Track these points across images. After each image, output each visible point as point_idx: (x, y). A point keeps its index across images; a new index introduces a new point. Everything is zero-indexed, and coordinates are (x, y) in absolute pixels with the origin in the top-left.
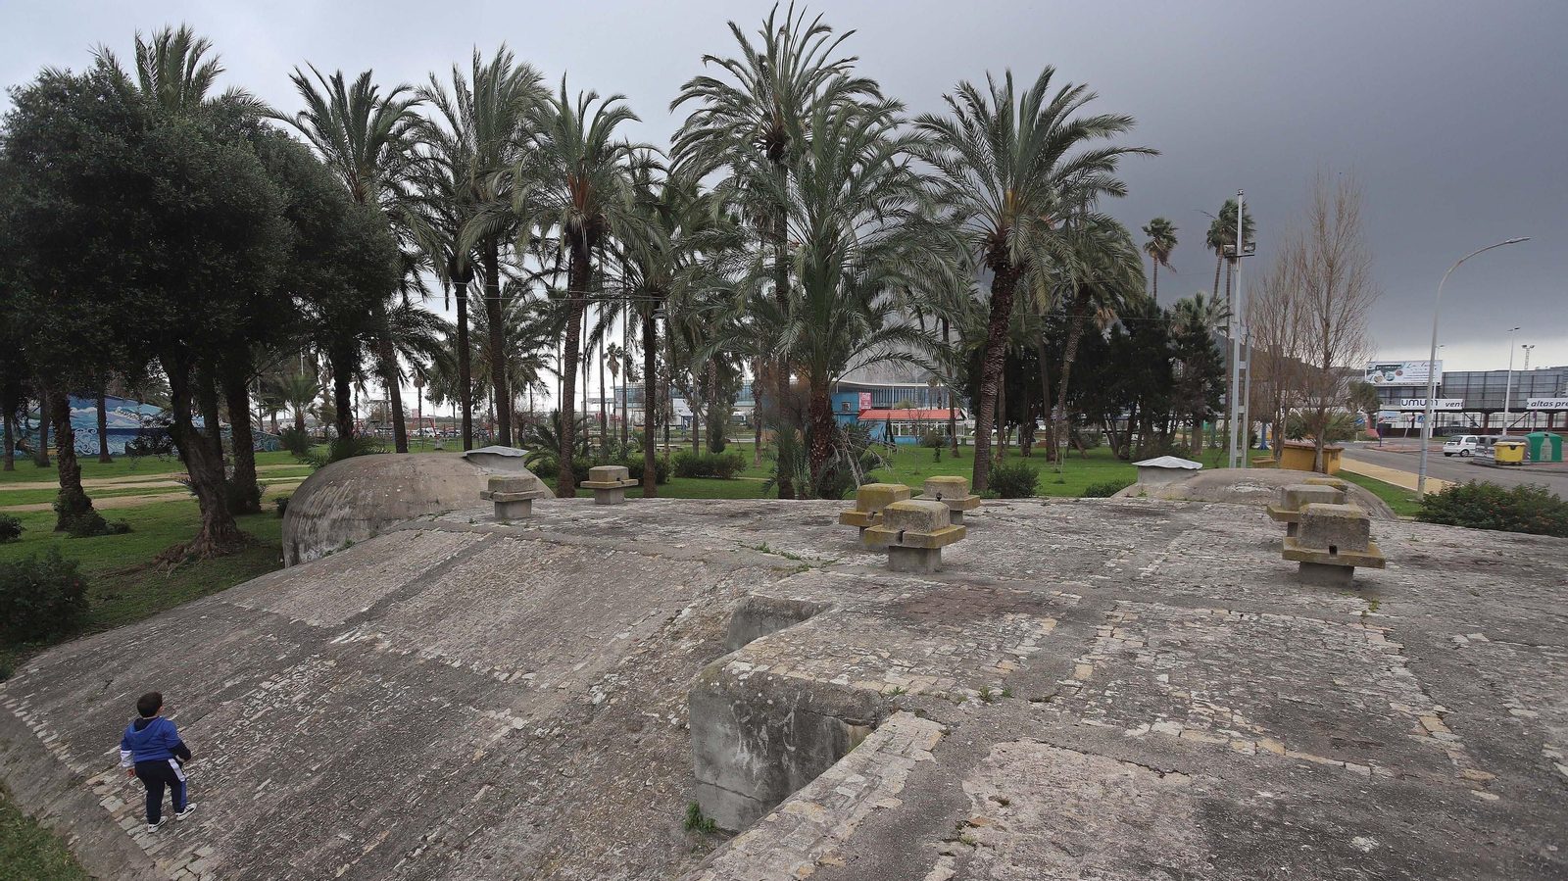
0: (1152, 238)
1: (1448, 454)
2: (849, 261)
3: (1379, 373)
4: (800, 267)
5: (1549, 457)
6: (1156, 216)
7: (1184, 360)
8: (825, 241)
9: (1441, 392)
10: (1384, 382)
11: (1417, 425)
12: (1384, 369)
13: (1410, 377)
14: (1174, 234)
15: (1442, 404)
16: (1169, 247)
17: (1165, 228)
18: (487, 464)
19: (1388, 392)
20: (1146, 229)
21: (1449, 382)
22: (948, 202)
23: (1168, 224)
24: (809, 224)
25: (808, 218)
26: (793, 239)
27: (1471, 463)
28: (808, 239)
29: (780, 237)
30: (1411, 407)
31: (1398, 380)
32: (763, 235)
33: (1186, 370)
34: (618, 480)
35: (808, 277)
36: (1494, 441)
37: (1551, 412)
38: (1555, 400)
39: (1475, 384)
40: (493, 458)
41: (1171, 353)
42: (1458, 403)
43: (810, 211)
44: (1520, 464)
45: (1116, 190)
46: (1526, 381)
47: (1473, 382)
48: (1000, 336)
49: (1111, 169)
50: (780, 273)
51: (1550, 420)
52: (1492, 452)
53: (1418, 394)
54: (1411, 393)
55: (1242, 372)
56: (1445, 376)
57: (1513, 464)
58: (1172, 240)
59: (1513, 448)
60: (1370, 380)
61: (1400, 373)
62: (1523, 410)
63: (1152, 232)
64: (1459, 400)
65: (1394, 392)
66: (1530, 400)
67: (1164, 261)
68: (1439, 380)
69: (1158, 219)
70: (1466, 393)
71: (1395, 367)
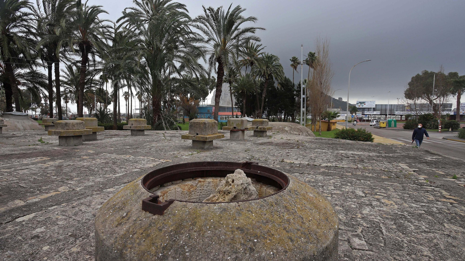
0: (293, 63)
1: (371, 125)
3: (360, 104)
5: (394, 126)
7: (298, 97)
9: (374, 109)
10: (361, 107)
11: (369, 119)
12: (361, 103)
13: (367, 105)
14: (299, 61)
15: (375, 113)
16: (297, 65)
17: (296, 60)
18: (8, 117)
19: (362, 110)
20: (291, 60)
21: (377, 107)
23: (297, 58)
27: (375, 128)
30: (367, 114)
31: (364, 106)
34: (52, 123)
36: (380, 121)
37: (401, 115)
38: (402, 112)
39: (384, 108)
40: (11, 115)
41: (295, 95)
42: (378, 112)
44: (385, 128)
46: (396, 107)
47: (383, 107)
48: (220, 83)
49: (254, 33)
51: (401, 118)
52: (379, 124)
53: (370, 110)
54: (368, 110)
55: (304, 98)
56: (376, 105)
57: (384, 128)
58: (298, 63)
59: (383, 123)
60: (357, 106)
61: (365, 104)
62: (395, 115)
63: (292, 61)
64: (379, 112)
65: (364, 109)
66: (396, 112)
67: (296, 69)
68: (374, 106)
69: (294, 57)
70: (381, 110)
71: (364, 103)
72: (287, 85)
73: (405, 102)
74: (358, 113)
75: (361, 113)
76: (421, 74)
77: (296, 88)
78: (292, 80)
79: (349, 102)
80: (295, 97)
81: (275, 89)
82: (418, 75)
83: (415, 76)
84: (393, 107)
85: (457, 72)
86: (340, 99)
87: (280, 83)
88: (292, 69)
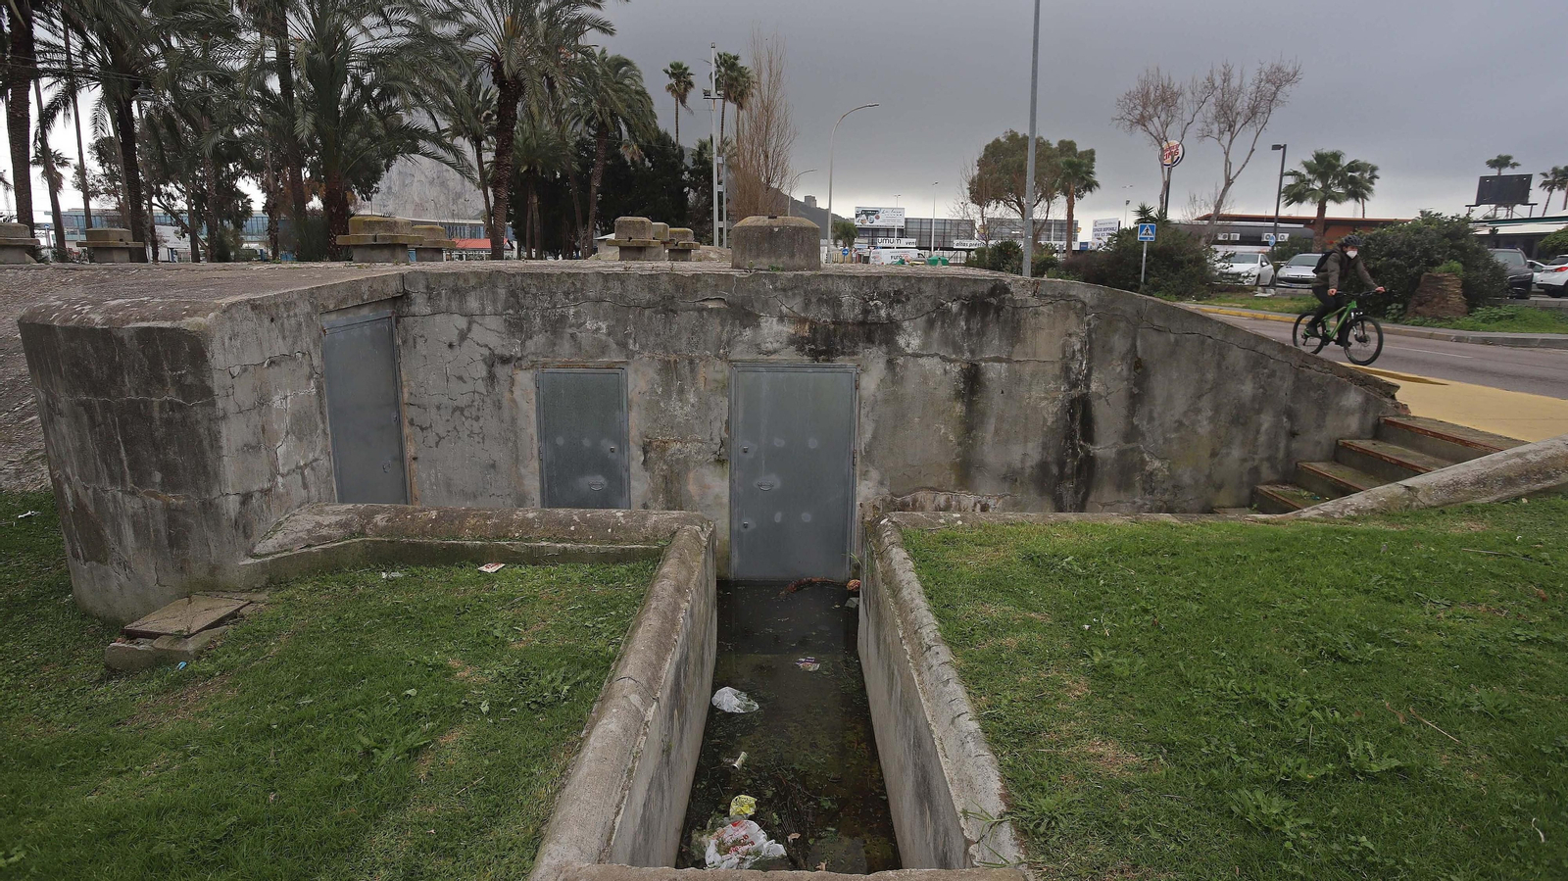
0: (673, 81)
2: (354, 63)
3: (864, 216)
4: (303, 63)
6: (672, 61)
7: (696, 190)
8: (329, 39)
9: (902, 233)
10: (867, 224)
12: (866, 213)
13: (884, 221)
14: (692, 78)
15: (903, 242)
16: (686, 90)
17: (682, 73)
19: (870, 233)
20: (667, 72)
21: (910, 226)
22: (450, 19)
23: (686, 69)
24: (311, 22)
25: (309, 16)
26: (295, 35)
28: (310, 35)
29: (279, 30)
30: (884, 244)
31: (877, 223)
32: (259, 26)
33: (698, 198)
35: (313, 73)
37: (968, 251)
38: (968, 242)
39: (925, 228)
41: (685, 184)
42: (913, 242)
43: (311, 9)
45: (604, 28)
46: (953, 227)
47: (923, 226)
48: (507, 146)
50: (283, 67)
53: (890, 233)
54: (885, 233)
55: (720, 195)
56: (907, 221)
58: (690, 84)
60: (857, 224)
61: (878, 218)
62: (952, 249)
63: (672, 75)
64: (915, 240)
65: (874, 233)
66: (956, 242)
67: (683, 102)
68: (902, 224)
69: (677, 64)
70: (920, 236)
71: (875, 212)
72: (663, 150)
73: (973, 211)
74: (860, 241)
75: (867, 241)
76: (1003, 140)
77: (688, 161)
78: (674, 139)
79: (834, 211)
80: (686, 189)
81: (626, 162)
82: (998, 140)
83: (990, 142)
84: (948, 227)
85: (1075, 141)
86: (810, 199)
87: (641, 147)
88: (671, 99)
